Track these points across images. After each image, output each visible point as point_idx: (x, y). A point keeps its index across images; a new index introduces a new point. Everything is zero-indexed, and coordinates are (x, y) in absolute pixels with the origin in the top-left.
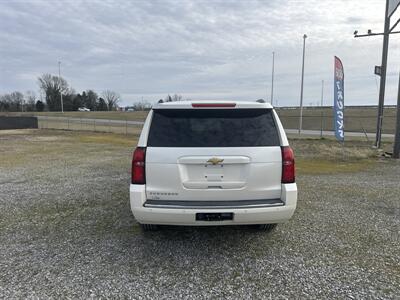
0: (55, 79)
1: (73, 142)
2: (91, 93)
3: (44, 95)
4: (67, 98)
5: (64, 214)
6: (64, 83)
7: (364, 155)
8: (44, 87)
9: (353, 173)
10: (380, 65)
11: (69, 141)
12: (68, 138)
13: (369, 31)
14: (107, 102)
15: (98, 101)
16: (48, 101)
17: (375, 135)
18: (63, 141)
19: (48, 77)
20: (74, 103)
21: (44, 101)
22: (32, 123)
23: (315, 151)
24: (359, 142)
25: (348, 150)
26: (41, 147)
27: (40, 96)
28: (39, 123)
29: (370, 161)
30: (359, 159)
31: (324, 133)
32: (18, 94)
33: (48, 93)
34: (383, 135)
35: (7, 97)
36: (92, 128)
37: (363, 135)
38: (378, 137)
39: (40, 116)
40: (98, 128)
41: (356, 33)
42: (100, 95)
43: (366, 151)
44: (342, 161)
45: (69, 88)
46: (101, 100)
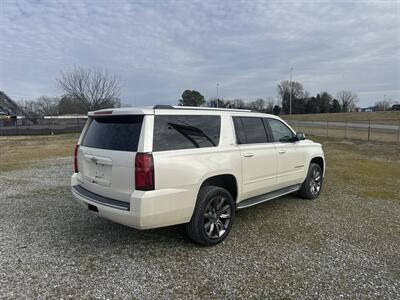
0: (292, 84)
2: (325, 95)
3: (281, 100)
4: (301, 101)
6: (299, 87)
8: (281, 93)
14: (341, 103)
16: (284, 105)
20: (307, 106)
21: (281, 106)
27: (278, 101)
42: (334, 97)
45: (304, 92)
46: (335, 101)
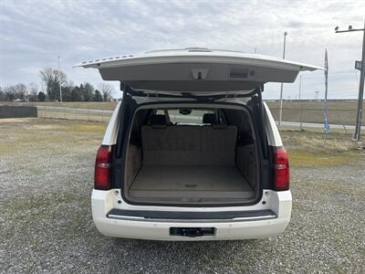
0: (55, 72)
1: (66, 131)
2: (88, 85)
3: (46, 87)
4: (66, 90)
5: (36, 211)
6: (63, 76)
7: (345, 148)
8: (45, 79)
9: (336, 166)
10: (360, 60)
11: (63, 130)
12: (63, 127)
13: (350, 27)
14: (102, 94)
15: (94, 93)
16: (49, 92)
17: (354, 127)
18: (57, 130)
19: (49, 71)
20: (72, 94)
21: (46, 93)
22: (31, 112)
23: (296, 143)
24: (338, 134)
25: (328, 141)
26: (35, 135)
27: (42, 88)
28: (39, 112)
29: (352, 154)
30: (340, 152)
31: (304, 124)
32: (23, 86)
33: (49, 85)
34: (362, 128)
35: (13, 88)
36: (85, 118)
37: (342, 127)
38: (358, 130)
39: (39, 106)
40: (92, 118)
41: (337, 28)
42: (96, 88)
43: (347, 143)
44: (323, 153)
45: (68, 80)
46: (97, 91)
